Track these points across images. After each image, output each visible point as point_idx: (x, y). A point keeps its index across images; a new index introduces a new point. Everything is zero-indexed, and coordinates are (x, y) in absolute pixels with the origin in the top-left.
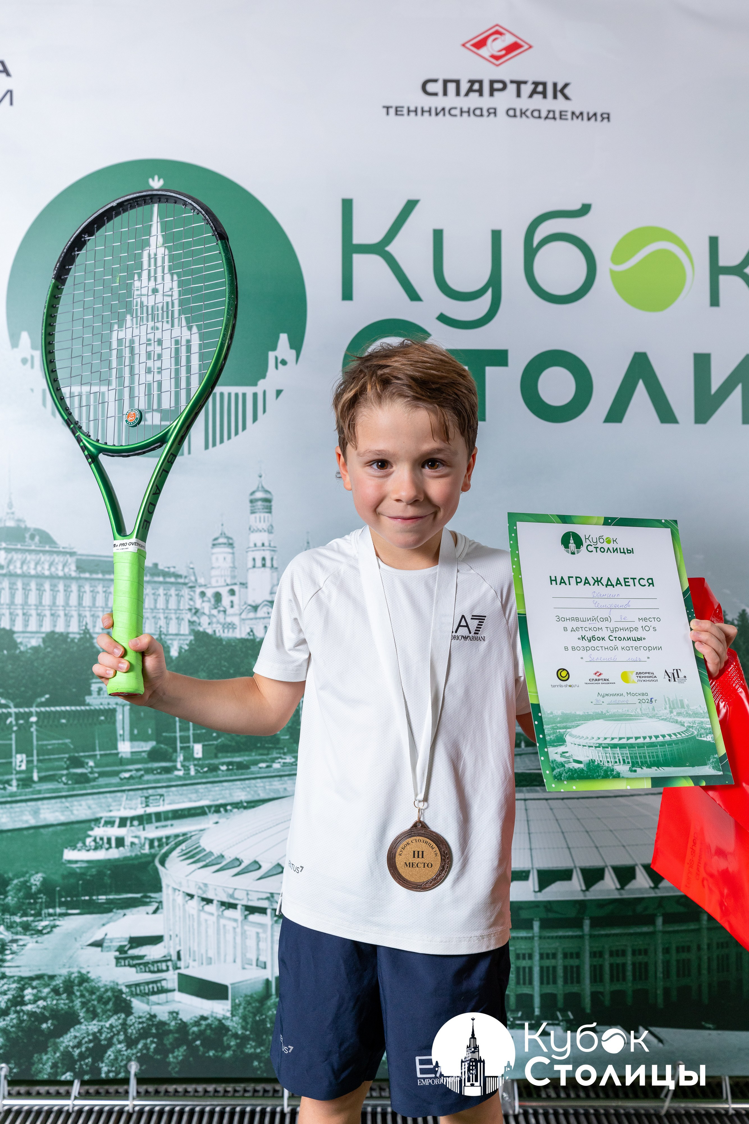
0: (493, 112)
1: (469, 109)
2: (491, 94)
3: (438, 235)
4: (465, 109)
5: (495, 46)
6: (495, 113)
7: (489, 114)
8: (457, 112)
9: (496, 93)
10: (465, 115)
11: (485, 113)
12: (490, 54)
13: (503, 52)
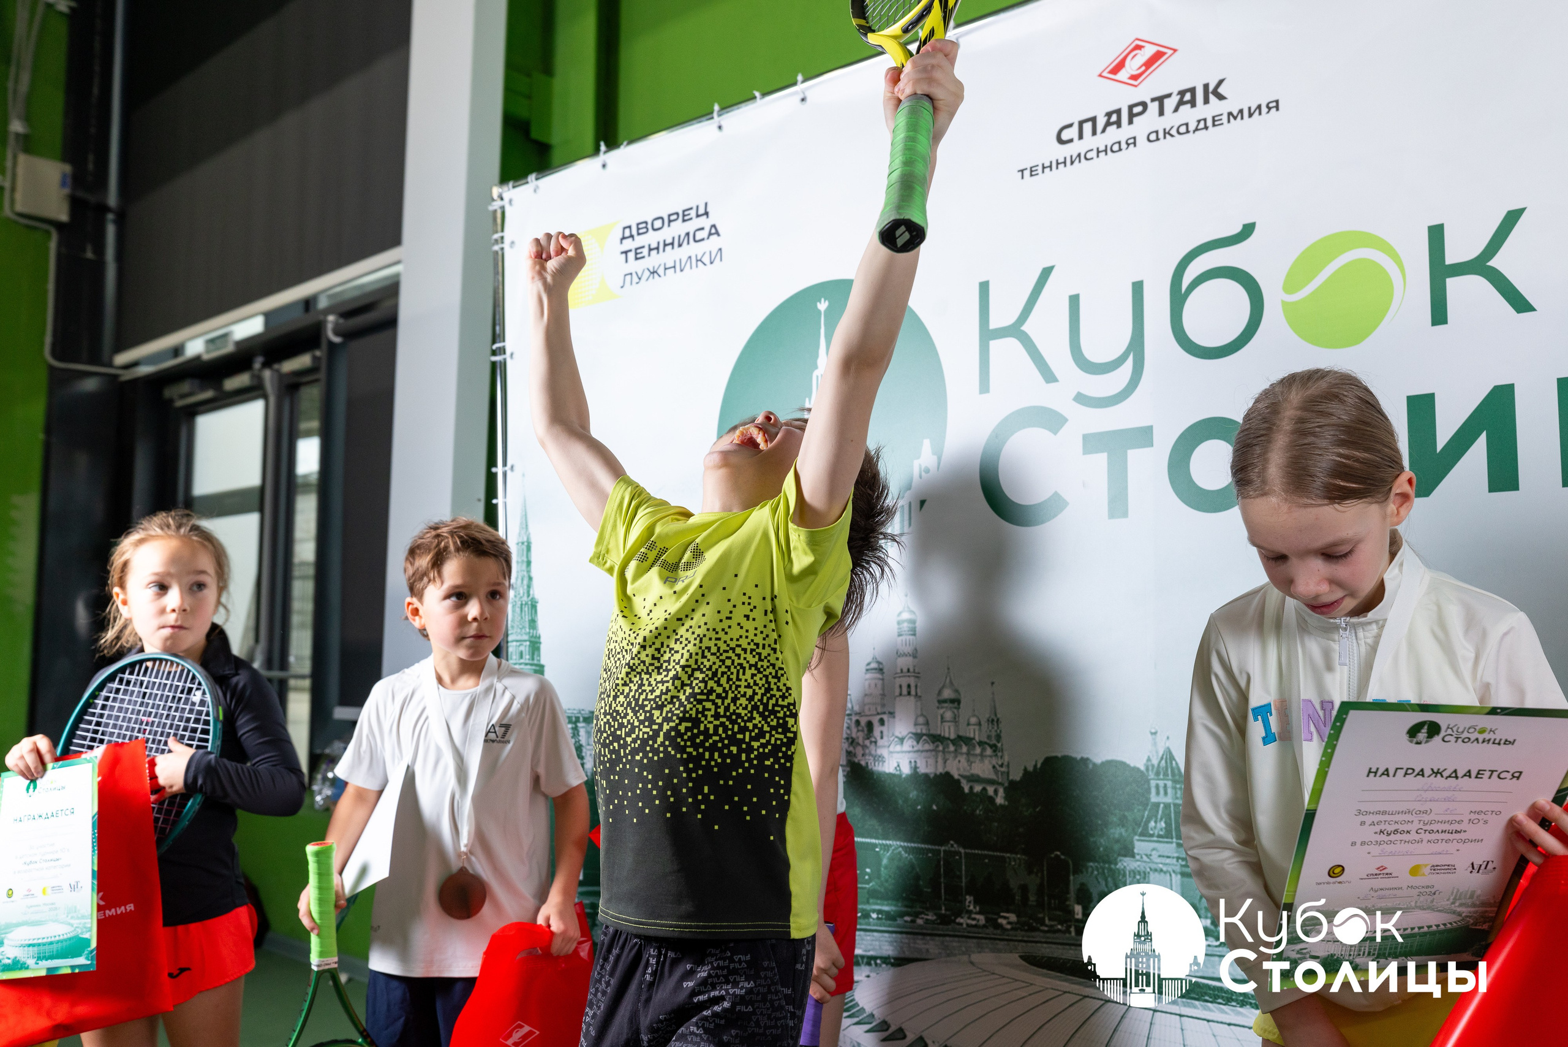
0: (1132, 142)
1: (1106, 146)
2: (1131, 122)
3: (1074, 300)
4: (1102, 148)
5: (1133, 65)
6: (1135, 144)
7: (1128, 145)
8: (1093, 154)
9: (1135, 119)
10: (1102, 155)
11: (1124, 146)
12: (1129, 76)
13: (1143, 68)
